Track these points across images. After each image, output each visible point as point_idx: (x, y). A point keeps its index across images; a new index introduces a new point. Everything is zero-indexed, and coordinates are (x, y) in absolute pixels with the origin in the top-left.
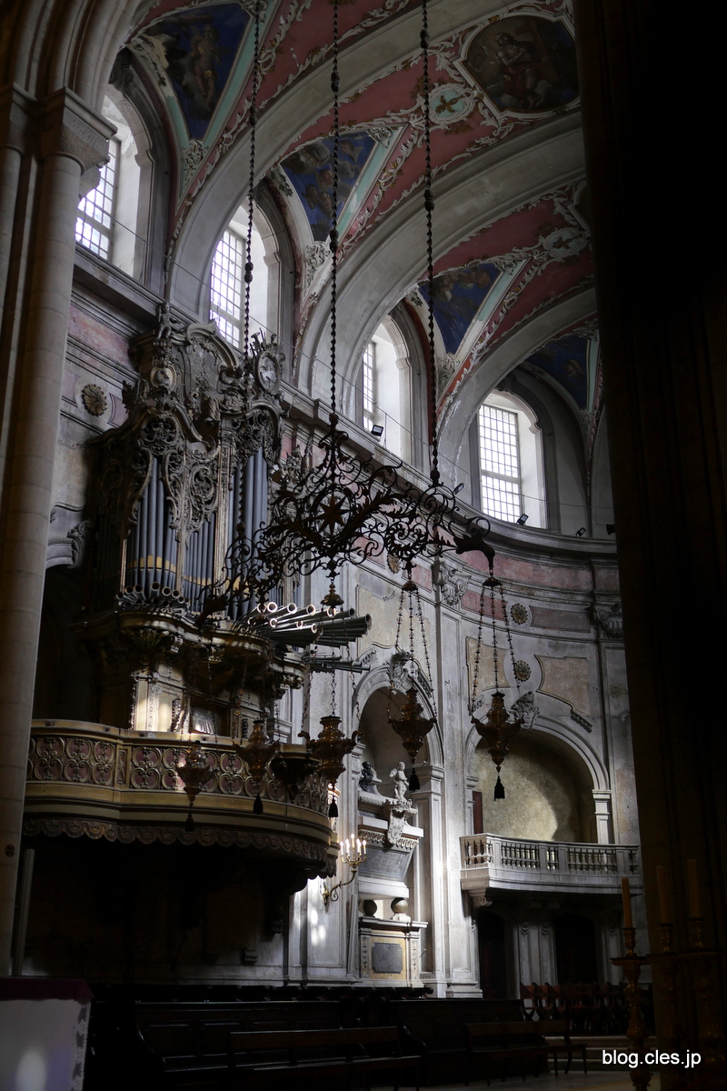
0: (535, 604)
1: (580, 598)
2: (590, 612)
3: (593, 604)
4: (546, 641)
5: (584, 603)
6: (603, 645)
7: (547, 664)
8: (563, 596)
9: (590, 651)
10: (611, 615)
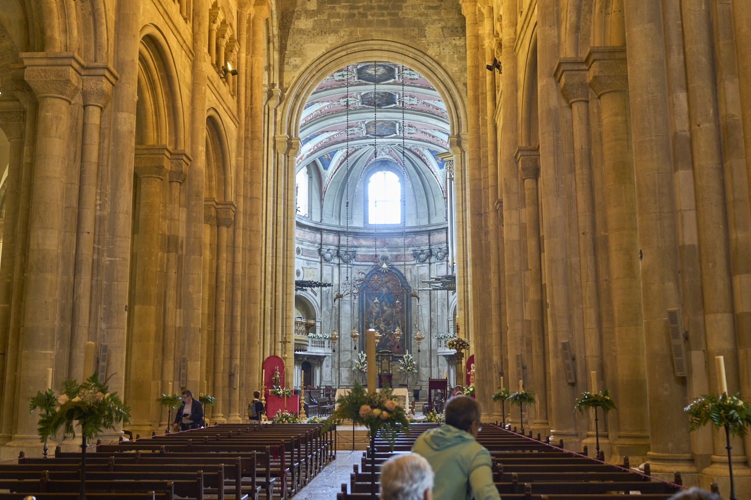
0: (303, 247)
1: (317, 245)
2: (320, 250)
3: (321, 248)
4: (305, 261)
5: (318, 247)
6: (323, 264)
7: (305, 270)
8: (311, 244)
9: (319, 265)
10: (327, 253)
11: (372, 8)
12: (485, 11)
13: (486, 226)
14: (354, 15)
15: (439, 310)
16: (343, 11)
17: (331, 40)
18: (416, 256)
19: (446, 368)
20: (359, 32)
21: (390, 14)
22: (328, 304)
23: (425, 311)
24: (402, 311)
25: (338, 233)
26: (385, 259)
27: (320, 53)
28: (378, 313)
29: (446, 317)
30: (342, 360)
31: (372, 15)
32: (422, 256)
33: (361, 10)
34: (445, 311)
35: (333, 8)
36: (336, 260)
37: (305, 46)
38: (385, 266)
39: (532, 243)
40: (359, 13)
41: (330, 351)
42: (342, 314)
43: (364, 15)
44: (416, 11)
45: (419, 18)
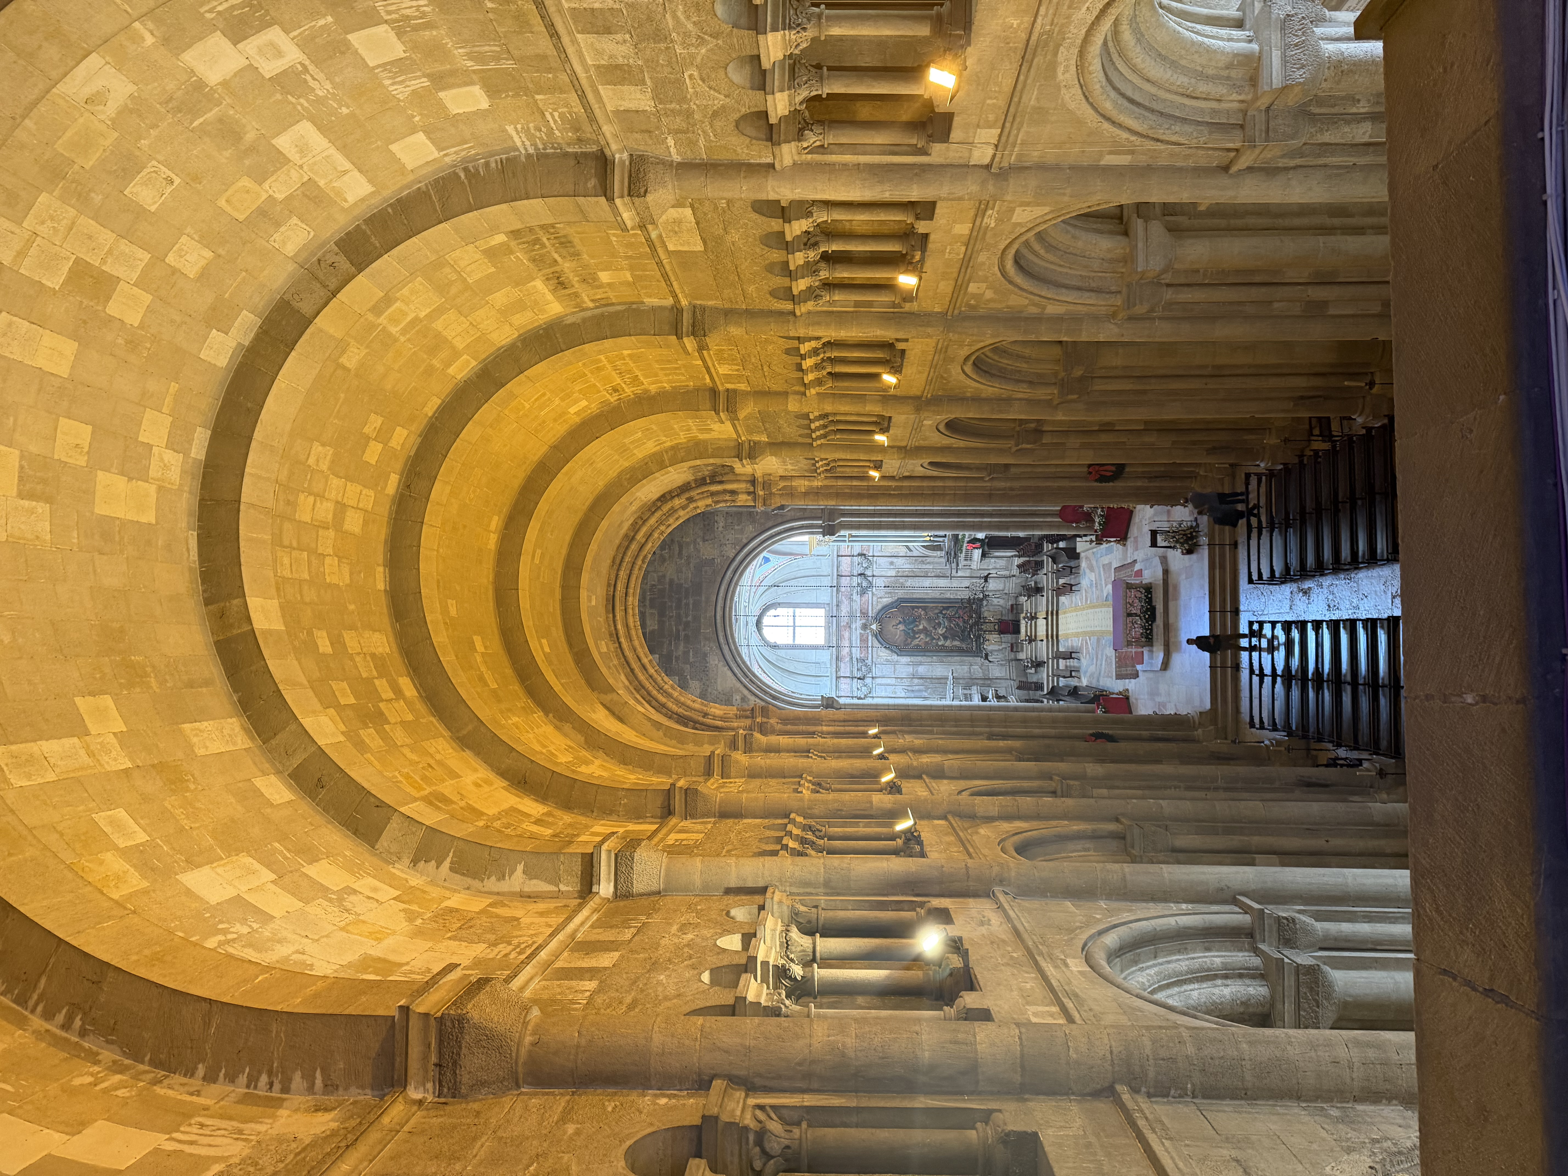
11: (679, 616)
12: (782, 484)
13: (1004, 489)
14: (686, 636)
15: (928, 566)
16: (681, 647)
17: (714, 660)
18: (863, 592)
19: (993, 560)
20: (707, 631)
21: (687, 597)
22: (920, 691)
23: (927, 582)
24: (924, 609)
25: (838, 678)
26: (865, 627)
27: (729, 673)
28: (927, 635)
29: (936, 560)
30: (981, 675)
31: (687, 616)
32: (865, 584)
33: (681, 628)
34: (929, 560)
35: (677, 658)
36: (868, 681)
37: (720, 689)
38: (874, 627)
39: (1104, 438)
40: (684, 630)
41: (974, 688)
42: (929, 675)
43: (687, 624)
44: (684, 569)
45: (692, 565)
